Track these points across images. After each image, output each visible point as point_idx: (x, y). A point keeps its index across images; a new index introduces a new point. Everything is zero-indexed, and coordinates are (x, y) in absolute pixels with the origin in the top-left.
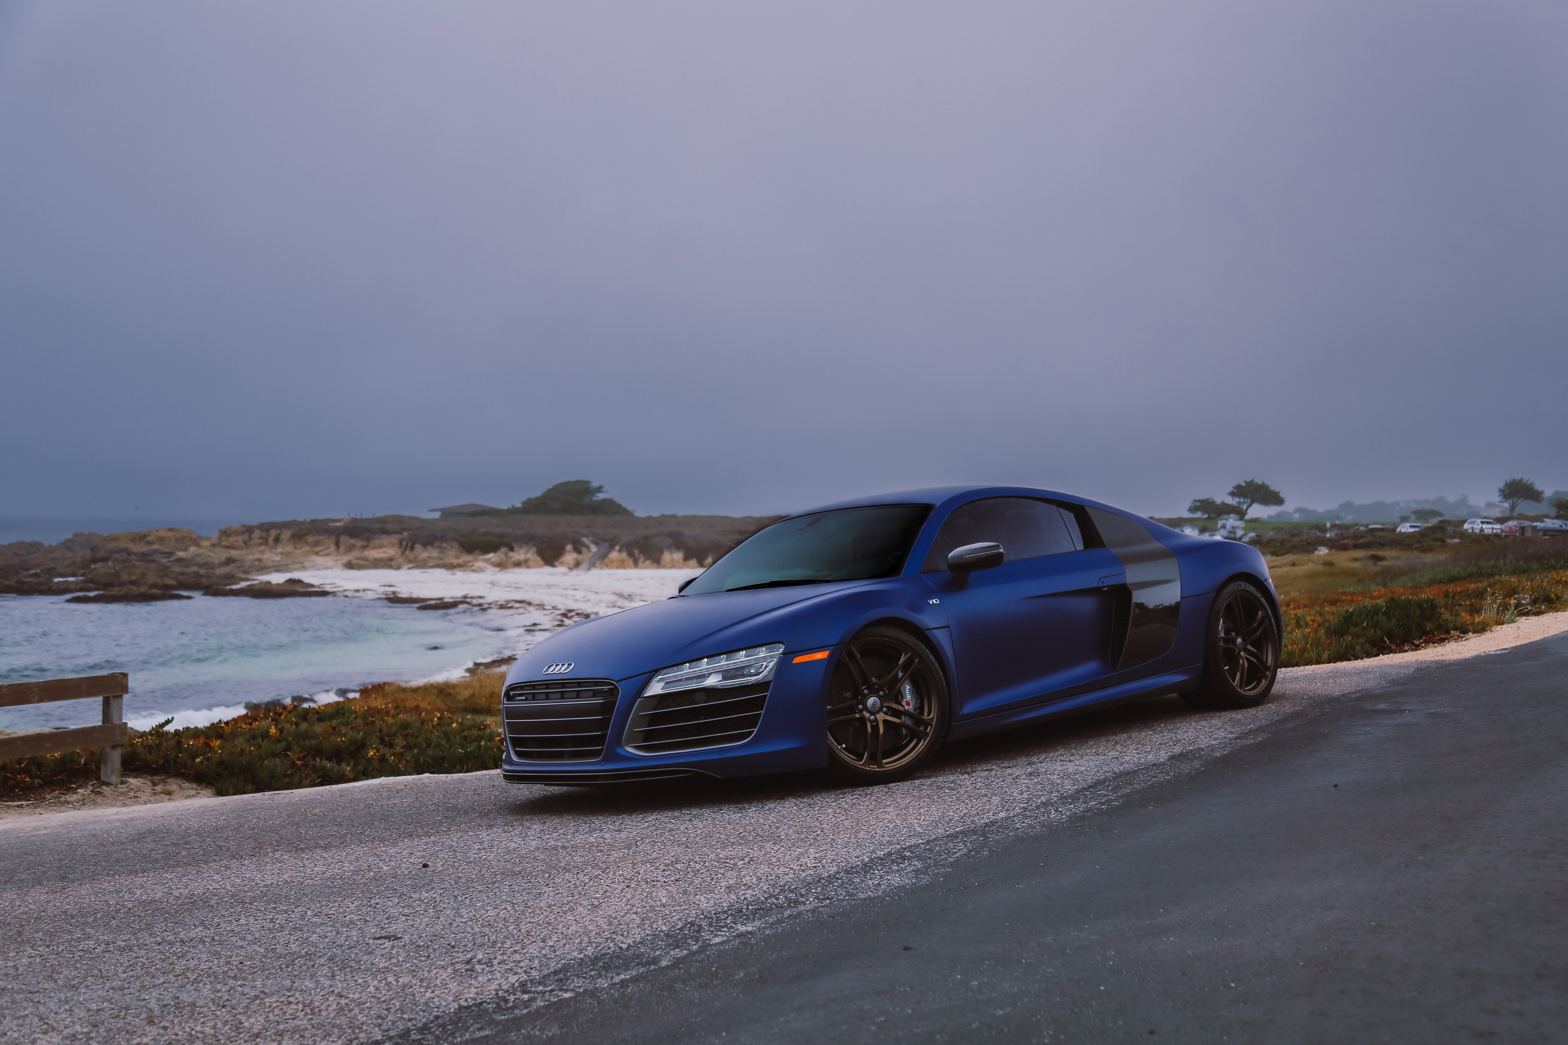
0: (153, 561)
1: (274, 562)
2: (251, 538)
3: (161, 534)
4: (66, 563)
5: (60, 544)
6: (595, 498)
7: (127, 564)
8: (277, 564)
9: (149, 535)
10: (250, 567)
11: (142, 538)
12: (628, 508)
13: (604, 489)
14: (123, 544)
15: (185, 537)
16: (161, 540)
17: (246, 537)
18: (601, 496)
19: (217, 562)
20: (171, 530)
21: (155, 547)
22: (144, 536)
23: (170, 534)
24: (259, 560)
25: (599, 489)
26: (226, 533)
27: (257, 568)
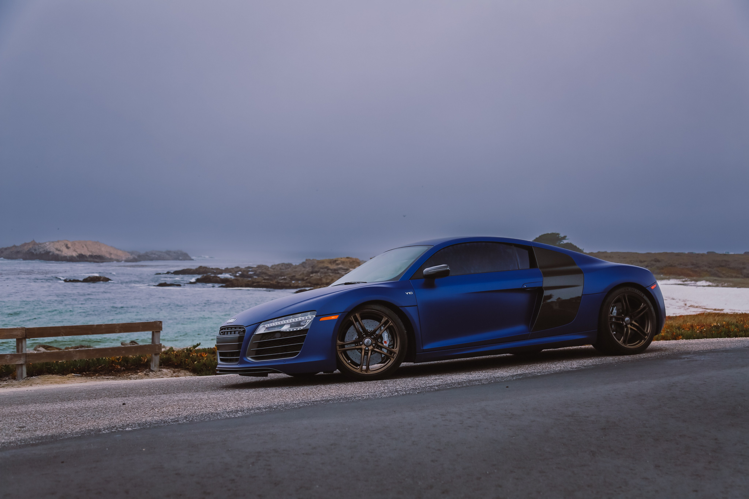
0: (338, 273)
3: (343, 260)
4: (300, 274)
5: (300, 264)
6: (562, 243)
7: (326, 274)
9: (337, 261)
12: (580, 248)
13: (567, 238)
16: (342, 263)
18: (565, 242)
21: (340, 266)
22: (334, 261)
23: (347, 260)
25: (564, 238)
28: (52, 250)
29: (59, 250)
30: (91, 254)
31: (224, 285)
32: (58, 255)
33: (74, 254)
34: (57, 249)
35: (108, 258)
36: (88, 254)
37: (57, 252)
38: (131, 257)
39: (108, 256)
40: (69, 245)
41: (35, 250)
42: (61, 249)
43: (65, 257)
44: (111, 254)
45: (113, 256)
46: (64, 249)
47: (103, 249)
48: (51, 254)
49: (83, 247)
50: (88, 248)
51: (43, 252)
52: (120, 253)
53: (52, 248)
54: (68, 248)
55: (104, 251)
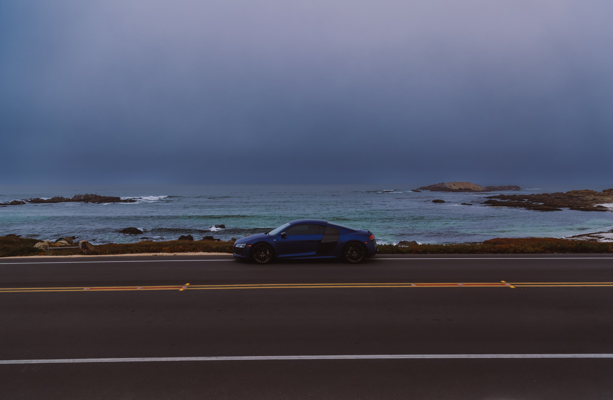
1: (607, 200)
2: (610, 193)
8: (607, 201)
9: (579, 192)
10: (599, 201)
11: (576, 192)
14: (571, 194)
15: (590, 192)
16: (582, 193)
17: (609, 192)
19: (590, 199)
20: (586, 190)
21: (580, 195)
22: (578, 192)
23: (585, 191)
24: (603, 199)
26: (604, 191)
27: (601, 202)
28: (447, 187)
29: (451, 187)
30: (465, 188)
31: (491, 205)
32: (450, 189)
33: (457, 188)
34: (450, 186)
35: (473, 190)
36: (464, 188)
37: (450, 187)
38: (485, 189)
39: (473, 189)
40: (455, 184)
41: (441, 186)
42: (452, 186)
43: (453, 189)
44: (475, 188)
45: (475, 189)
46: (453, 186)
47: (471, 186)
48: (447, 188)
49: (462, 185)
50: (464, 186)
51: (444, 187)
52: (479, 187)
53: (448, 186)
54: (455, 185)
55: (471, 187)
